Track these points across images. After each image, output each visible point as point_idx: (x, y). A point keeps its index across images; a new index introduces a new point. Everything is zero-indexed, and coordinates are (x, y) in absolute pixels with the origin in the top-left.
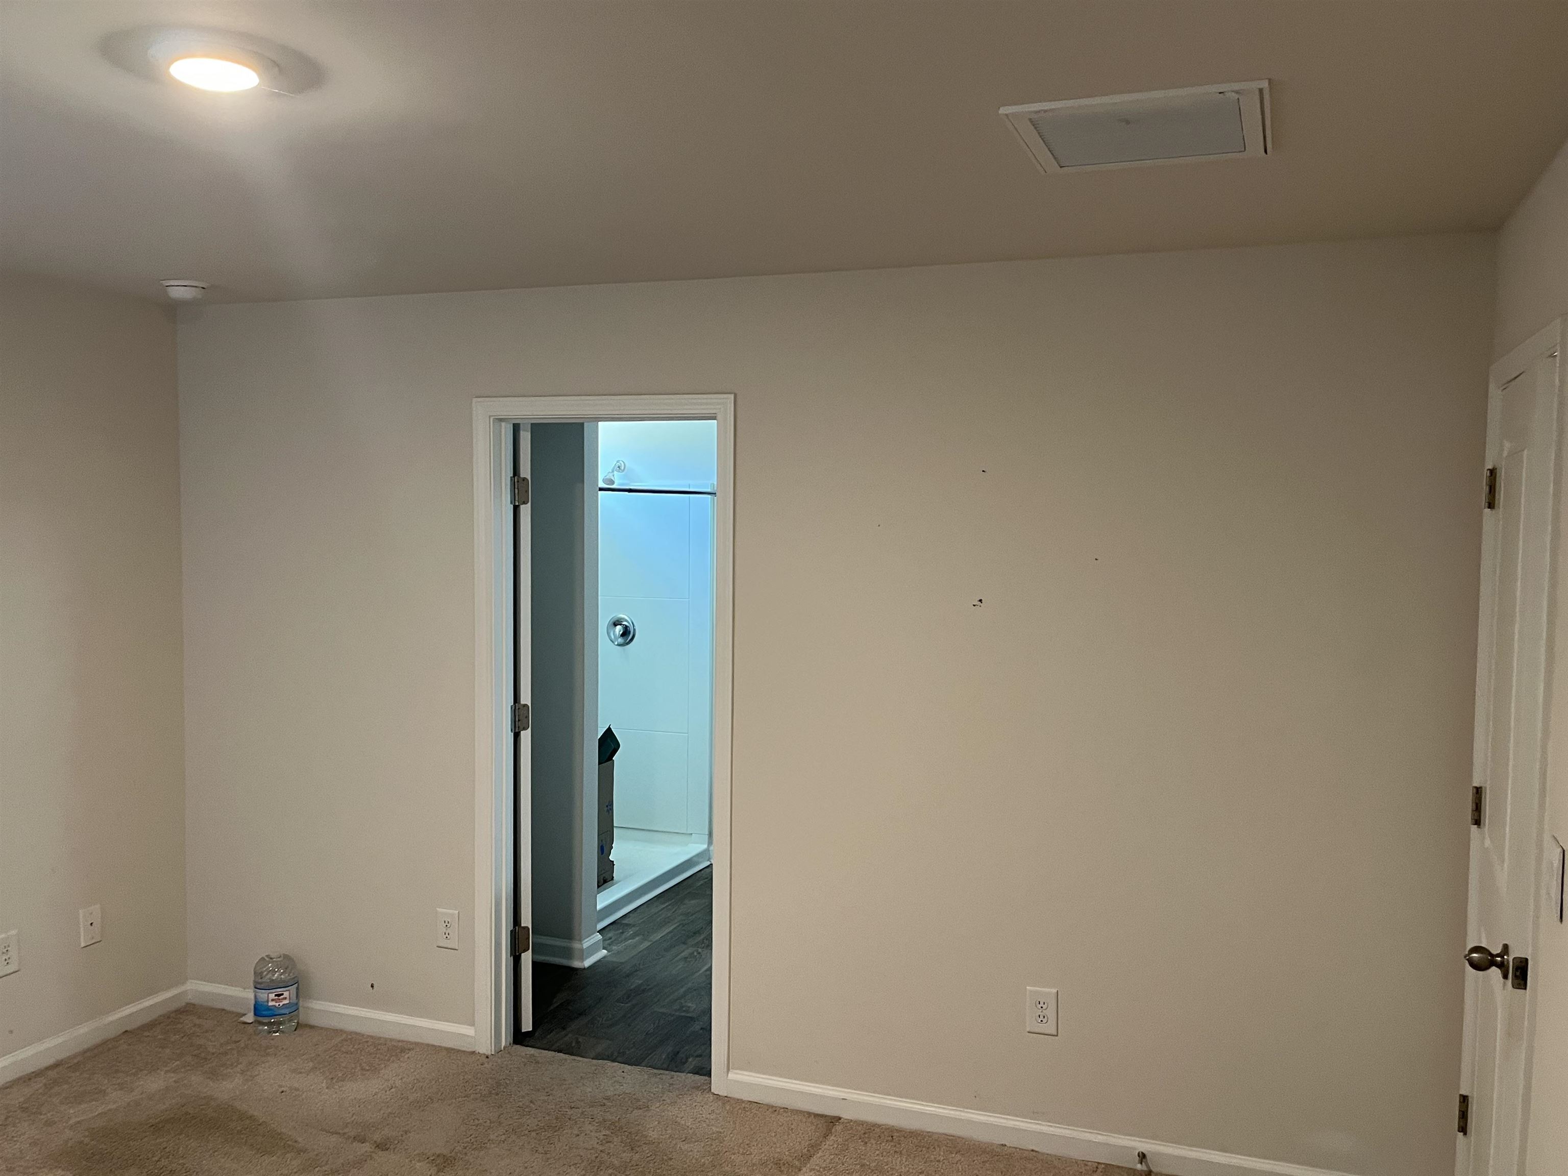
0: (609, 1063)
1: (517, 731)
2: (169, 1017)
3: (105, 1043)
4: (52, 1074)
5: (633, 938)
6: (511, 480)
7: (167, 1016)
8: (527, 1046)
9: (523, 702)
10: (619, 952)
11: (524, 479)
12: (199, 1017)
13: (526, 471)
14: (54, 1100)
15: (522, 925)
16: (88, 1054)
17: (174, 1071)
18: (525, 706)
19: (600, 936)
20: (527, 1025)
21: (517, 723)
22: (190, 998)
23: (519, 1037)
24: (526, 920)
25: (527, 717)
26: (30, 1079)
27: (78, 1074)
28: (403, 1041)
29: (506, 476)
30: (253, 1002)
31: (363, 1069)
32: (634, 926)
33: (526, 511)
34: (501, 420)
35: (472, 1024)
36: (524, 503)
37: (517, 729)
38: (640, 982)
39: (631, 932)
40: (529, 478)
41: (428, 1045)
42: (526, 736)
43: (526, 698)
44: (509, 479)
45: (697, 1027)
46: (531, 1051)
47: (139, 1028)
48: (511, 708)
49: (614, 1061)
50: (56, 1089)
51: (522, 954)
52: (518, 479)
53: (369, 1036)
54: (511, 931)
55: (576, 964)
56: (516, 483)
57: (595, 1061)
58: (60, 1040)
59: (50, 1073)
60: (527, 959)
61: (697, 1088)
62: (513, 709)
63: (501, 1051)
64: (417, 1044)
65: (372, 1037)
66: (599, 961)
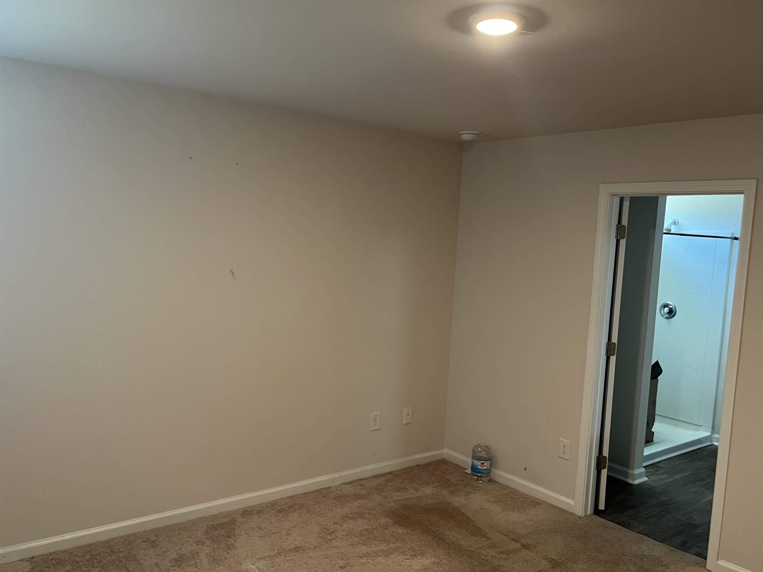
0: (646, 538)
1: (608, 356)
2: (435, 463)
3: (409, 468)
4: (388, 476)
5: (663, 475)
6: (617, 226)
7: (435, 462)
8: (601, 517)
9: (613, 341)
10: (654, 481)
11: (624, 226)
12: (448, 466)
13: (625, 222)
14: (388, 488)
15: (604, 455)
16: (403, 471)
17: (437, 487)
18: (614, 343)
19: (644, 469)
20: (602, 506)
21: (609, 351)
22: (445, 456)
23: (597, 511)
24: (606, 453)
25: (614, 349)
26: (380, 476)
27: (398, 479)
28: (538, 499)
29: (614, 224)
30: (471, 464)
31: (518, 508)
32: (664, 468)
33: (623, 243)
34: (614, 195)
35: (573, 499)
36: (623, 238)
37: (609, 354)
38: (666, 499)
39: (662, 472)
40: (626, 225)
41: (551, 504)
42: (613, 359)
43: (615, 339)
44: (616, 226)
45: (699, 531)
46: (603, 520)
47: (423, 465)
48: (606, 344)
49: (649, 537)
50: (389, 484)
51: (602, 470)
52: (620, 226)
53: (521, 493)
54: (597, 457)
55: (630, 481)
56: (619, 228)
57: (638, 534)
58: (392, 463)
59: (387, 476)
60: (604, 472)
61: (698, 564)
62: (607, 344)
63: (587, 516)
64: (545, 502)
65: (524, 494)
66: (643, 482)
